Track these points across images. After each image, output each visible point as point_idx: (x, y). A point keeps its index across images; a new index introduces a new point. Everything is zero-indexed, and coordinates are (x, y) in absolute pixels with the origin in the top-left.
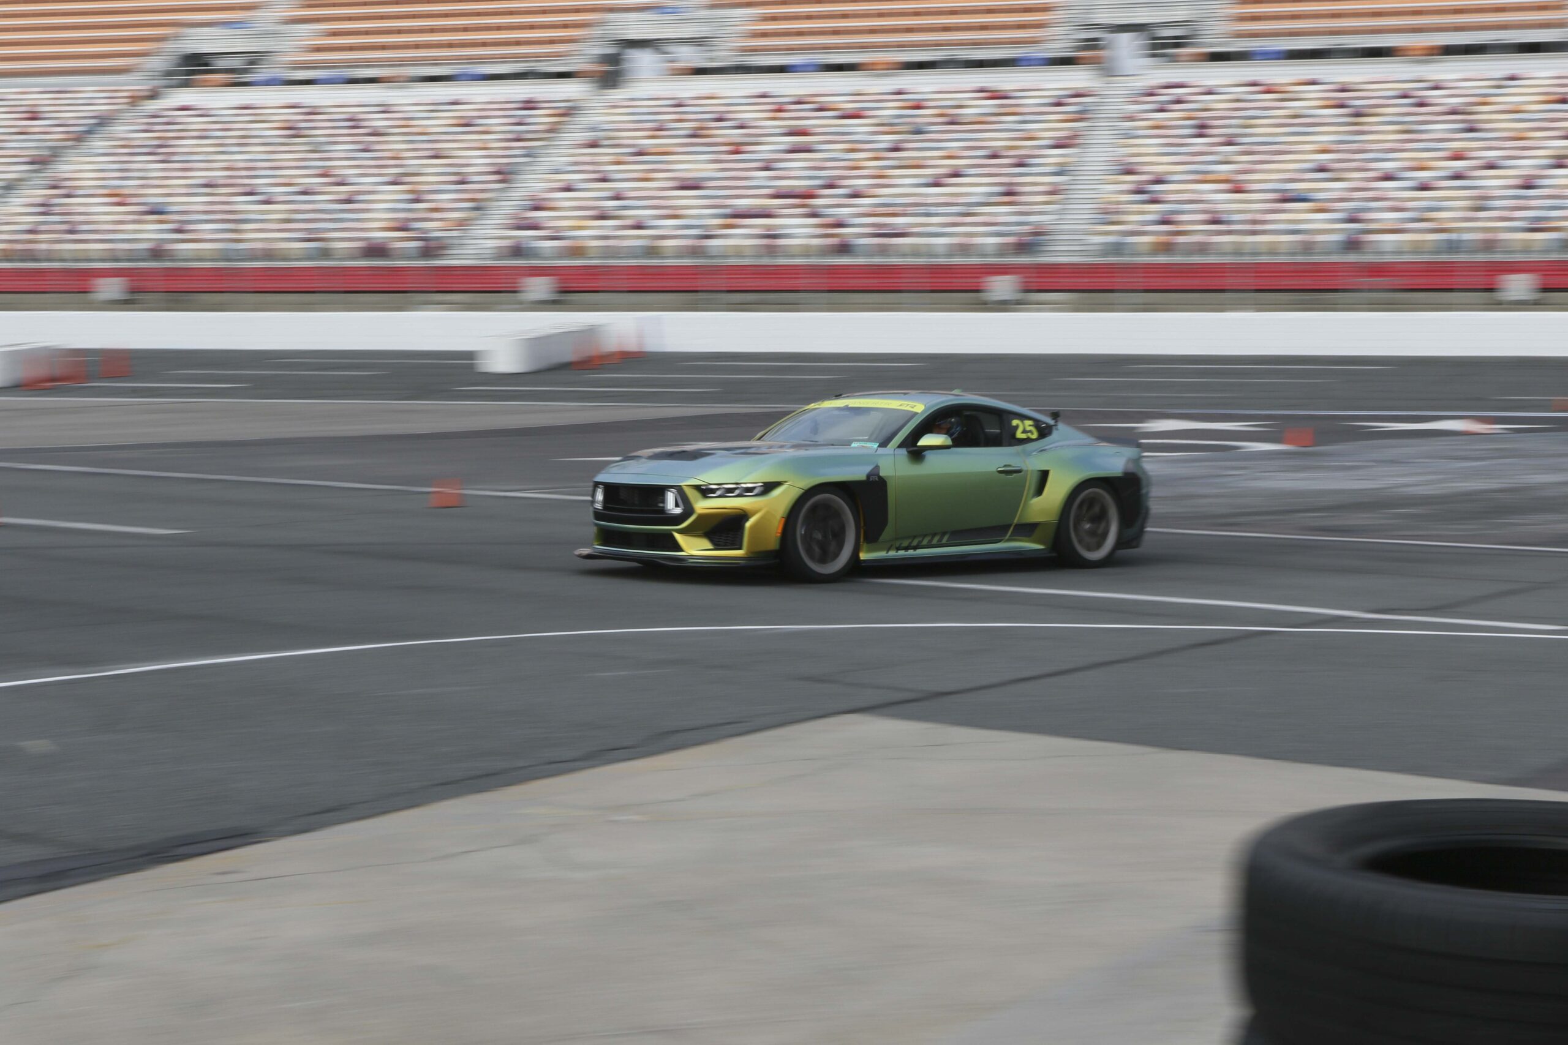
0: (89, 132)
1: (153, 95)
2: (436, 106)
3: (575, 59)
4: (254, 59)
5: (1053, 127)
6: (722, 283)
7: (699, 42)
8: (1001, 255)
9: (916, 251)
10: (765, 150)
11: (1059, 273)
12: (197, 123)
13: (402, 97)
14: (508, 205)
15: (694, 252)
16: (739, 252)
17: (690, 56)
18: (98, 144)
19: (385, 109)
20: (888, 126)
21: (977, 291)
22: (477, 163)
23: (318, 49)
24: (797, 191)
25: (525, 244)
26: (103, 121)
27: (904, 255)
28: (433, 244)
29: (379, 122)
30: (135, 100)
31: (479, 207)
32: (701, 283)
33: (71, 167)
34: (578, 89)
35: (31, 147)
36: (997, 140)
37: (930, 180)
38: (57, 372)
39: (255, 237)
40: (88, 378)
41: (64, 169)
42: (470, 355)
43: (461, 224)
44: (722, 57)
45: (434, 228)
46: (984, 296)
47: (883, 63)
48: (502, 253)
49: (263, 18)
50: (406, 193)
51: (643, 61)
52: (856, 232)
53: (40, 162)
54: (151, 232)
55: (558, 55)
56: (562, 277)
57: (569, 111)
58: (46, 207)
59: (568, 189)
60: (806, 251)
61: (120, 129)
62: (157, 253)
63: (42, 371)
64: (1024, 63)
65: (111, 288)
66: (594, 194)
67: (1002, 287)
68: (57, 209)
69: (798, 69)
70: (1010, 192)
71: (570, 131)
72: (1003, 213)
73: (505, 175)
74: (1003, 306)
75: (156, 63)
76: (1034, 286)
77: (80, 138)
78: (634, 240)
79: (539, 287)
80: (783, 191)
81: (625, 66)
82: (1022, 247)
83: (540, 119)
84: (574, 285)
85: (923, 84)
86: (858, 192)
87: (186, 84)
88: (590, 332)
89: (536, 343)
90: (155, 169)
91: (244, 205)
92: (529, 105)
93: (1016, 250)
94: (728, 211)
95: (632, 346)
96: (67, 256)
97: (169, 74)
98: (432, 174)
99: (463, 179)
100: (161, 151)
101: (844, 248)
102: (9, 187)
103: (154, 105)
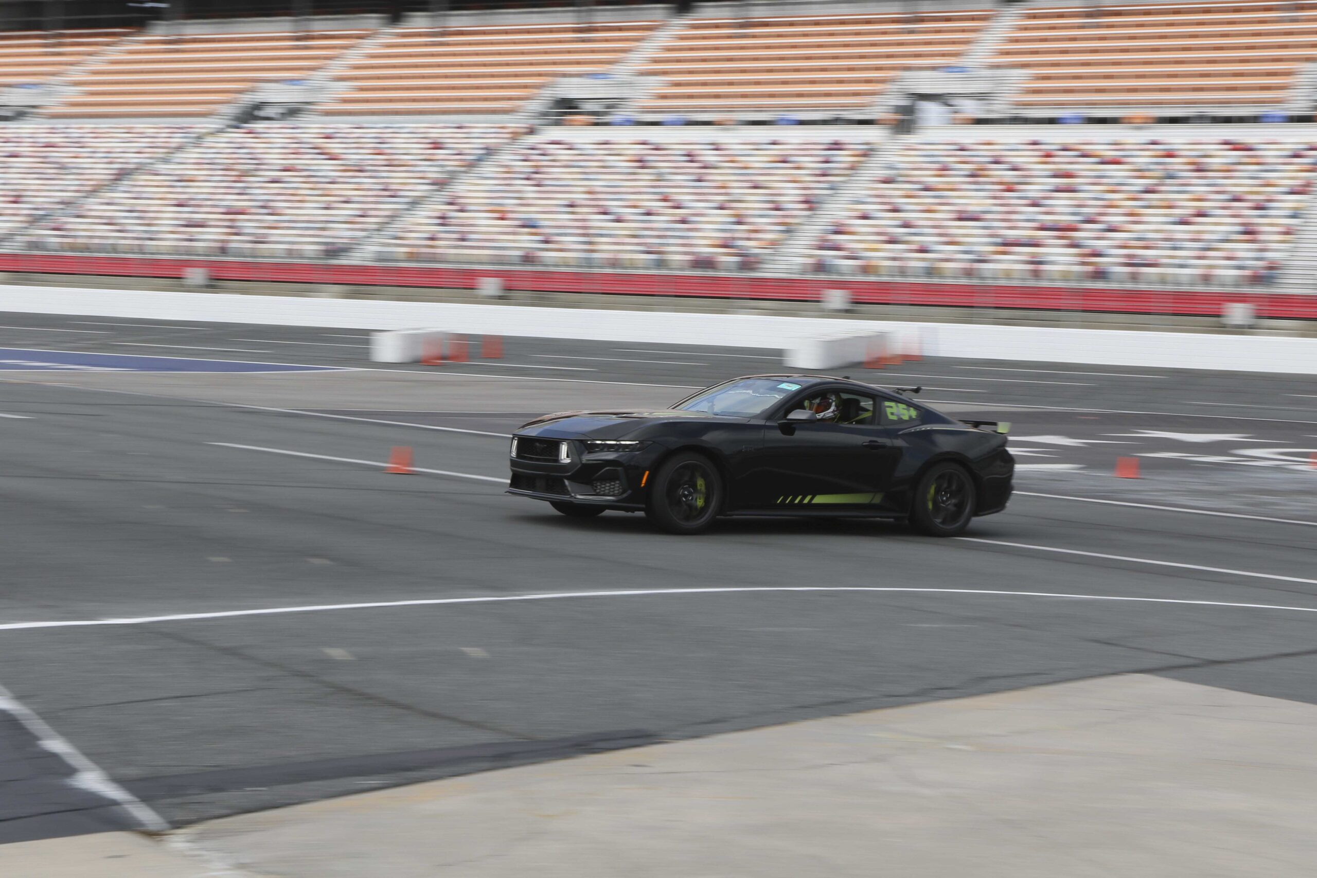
0: (479, 160)
1: (531, 131)
2: (757, 146)
3: (876, 109)
4: (612, 104)
5: (1291, 176)
6: (991, 301)
7: (981, 97)
8: (1237, 285)
9: (1163, 280)
10: (1033, 191)
11: (1293, 303)
12: (564, 155)
13: (733, 138)
14: (812, 231)
15: (969, 273)
16: (1008, 274)
17: (972, 108)
18: (488, 169)
19: (716, 147)
20: (1140, 172)
21: (1218, 316)
22: (790, 194)
23: (664, 97)
24: (1062, 225)
25: (829, 261)
26: (490, 151)
27: (1150, 283)
28: (752, 259)
29: (711, 157)
30: (515, 136)
31: (789, 230)
32: (976, 300)
33: (463, 188)
34: (876, 134)
35: (433, 173)
36: (1240, 184)
37: (1177, 219)
38: (446, 351)
39: (606, 249)
40: (469, 357)
41: (458, 189)
42: (779, 353)
43: (773, 243)
44: (999, 109)
45: (752, 246)
46: (1224, 320)
47: (1142, 118)
48: (805, 269)
49: (622, 71)
50: (729, 217)
51: (931, 111)
52: (1112, 262)
53: (440, 184)
54: (526, 241)
55: (863, 106)
56: (855, 290)
57: (868, 152)
58: (443, 220)
59: (865, 217)
60: (1066, 276)
61: (505, 158)
62: (528, 259)
63: (433, 351)
64: (1270, 120)
65: (490, 286)
66: (888, 223)
67: (1238, 313)
68: (453, 221)
69: (1068, 121)
70: (1249, 232)
71: (869, 168)
72: (1244, 250)
73: (811, 204)
74: (1239, 330)
75: (535, 106)
76: (1266, 314)
77: (471, 165)
78: (916, 262)
79: (836, 299)
80: (1049, 224)
81: (919, 115)
82: (1257, 279)
83: (843, 158)
84: (865, 298)
85: (1175, 136)
86: (1115, 227)
87: (557, 123)
88: (881, 337)
89: (831, 345)
90: (530, 191)
91: (598, 221)
92: (836, 146)
93: (1251, 281)
94: (999, 240)
95: (915, 352)
96: (451, 258)
97: (544, 114)
98: (754, 202)
99: (777, 206)
100: (534, 177)
101: (1100, 275)
102: (415, 203)
103: (532, 140)
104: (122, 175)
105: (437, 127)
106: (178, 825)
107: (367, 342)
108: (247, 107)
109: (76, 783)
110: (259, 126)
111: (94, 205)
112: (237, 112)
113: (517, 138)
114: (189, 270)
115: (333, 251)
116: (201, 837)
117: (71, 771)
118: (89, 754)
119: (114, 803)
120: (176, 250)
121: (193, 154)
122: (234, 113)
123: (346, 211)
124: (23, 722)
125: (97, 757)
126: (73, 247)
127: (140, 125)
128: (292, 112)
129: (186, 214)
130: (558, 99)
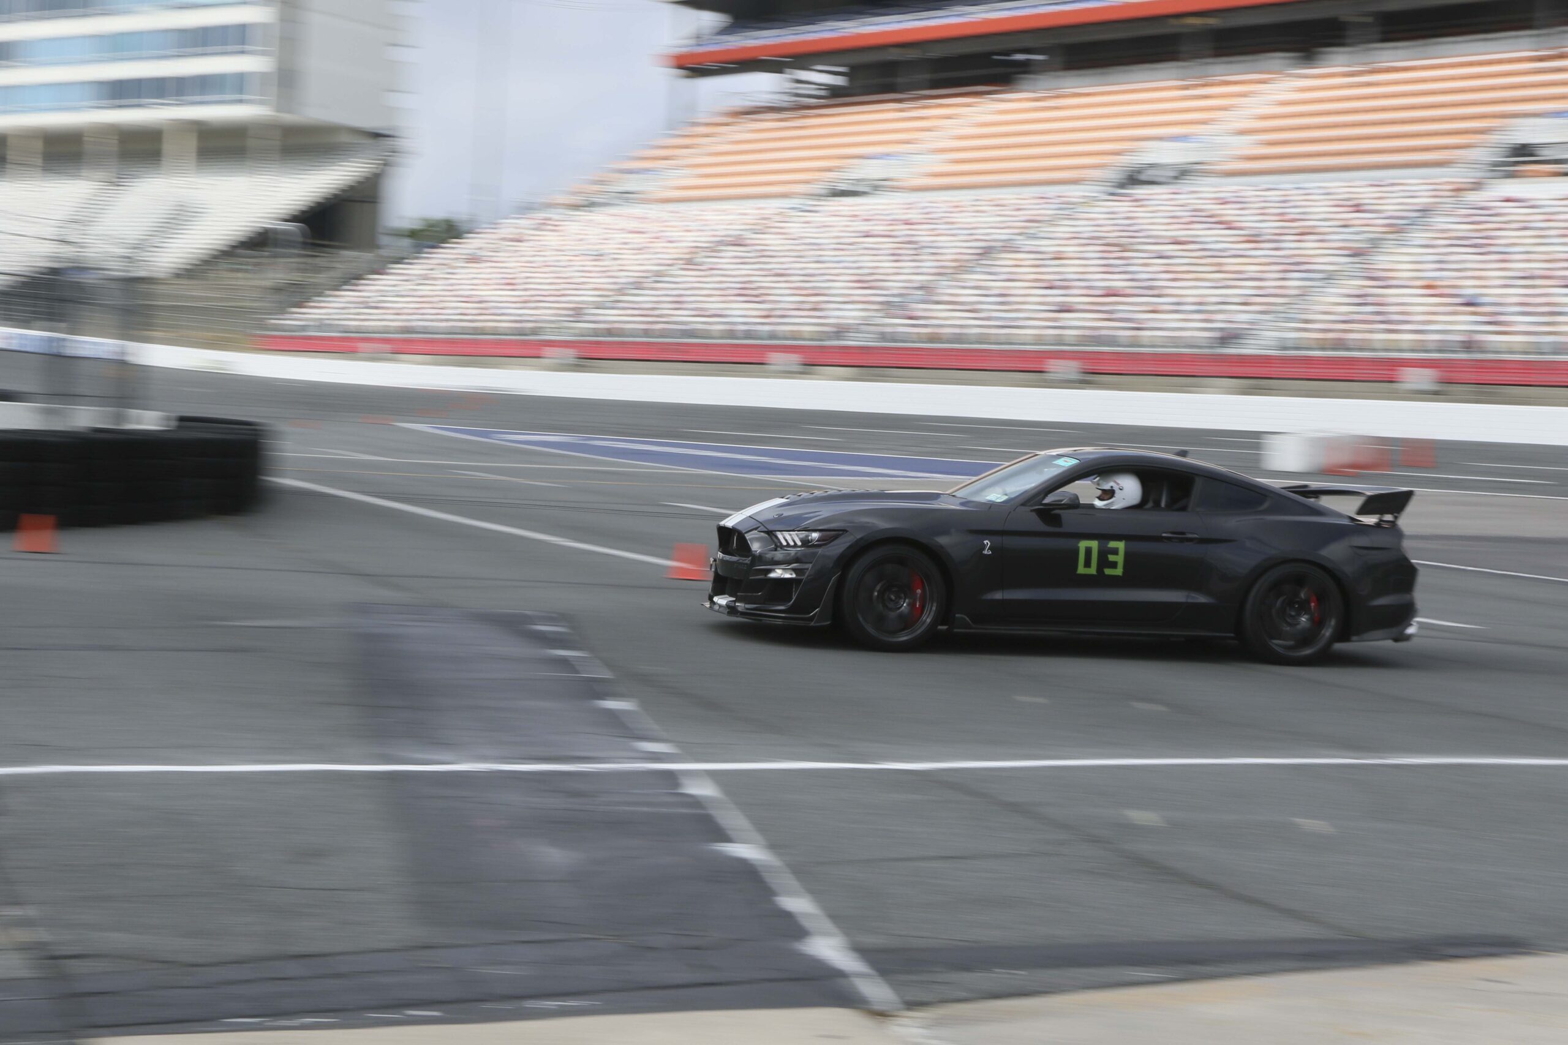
0: (1410, 225)
1: (1477, 186)
12: (1519, 214)
18: (1418, 236)
26: (1424, 213)
30: (1457, 193)
33: (1388, 260)
35: (1357, 240)
38: (1360, 458)
41: (1381, 261)
53: (1359, 255)
54: (1463, 324)
58: (1361, 299)
61: (1440, 221)
62: (1468, 346)
75: (1483, 155)
77: (1400, 231)
87: (1510, 175)
90: (1474, 261)
96: (1378, 346)
97: (1495, 165)
100: (1481, 245)
102: (1329, 277)
103: (1473, 197)
104: (987, 252)
105: (1359, 186)
106: (912, 1005)
107: (1258, 447)
108: (1132, 170)
109: (804, 948)
110: (1140, 191)
111: (947, 289)
112: (1123, 177)
113: (1462, 195)
114: (1052, 362)
115: (1228, 337)
116: (939, 1023)
117: (801, 933)
118: (836, 918)
119: (841, 974)
120: (1039, 340)
121: (1064, 229)
122: (1118, 179)
123: (1246, 289)
124: (763, 874)
125: (841, 920)
126: (933, 338)
127: (1008, 195)
128: (1182, 173)
129: (1056, 297)
130: (1517, 146)
